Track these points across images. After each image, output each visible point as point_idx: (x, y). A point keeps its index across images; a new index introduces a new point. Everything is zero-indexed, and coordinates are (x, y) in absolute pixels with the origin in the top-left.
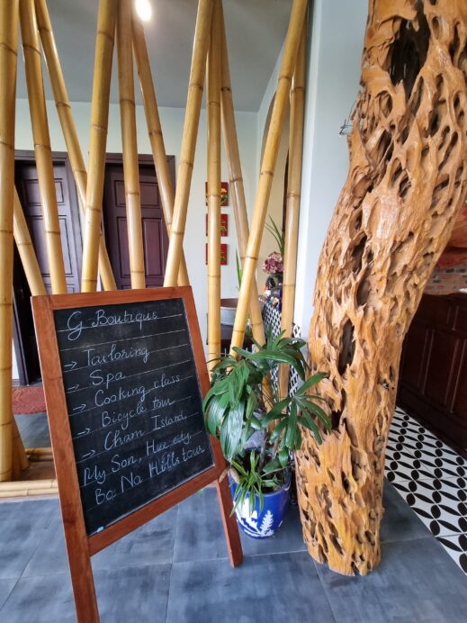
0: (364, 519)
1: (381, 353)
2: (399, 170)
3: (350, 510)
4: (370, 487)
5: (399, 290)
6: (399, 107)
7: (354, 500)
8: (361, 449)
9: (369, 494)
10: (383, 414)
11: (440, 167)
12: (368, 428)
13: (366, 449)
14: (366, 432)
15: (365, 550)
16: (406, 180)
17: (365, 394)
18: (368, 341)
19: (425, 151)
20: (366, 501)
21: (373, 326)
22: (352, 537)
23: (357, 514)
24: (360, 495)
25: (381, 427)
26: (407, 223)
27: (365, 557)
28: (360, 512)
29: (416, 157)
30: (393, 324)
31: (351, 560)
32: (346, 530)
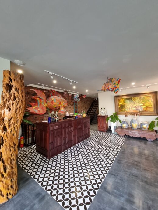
0: (9, 182)
1: (10, 141)
2: (9, 107)
3: (4, 182)
4: (10, 173)
5: (12, 127)
6: (8, 96)
7: (5, 179)
8: (6, 164)
9: (10, 175)
10: (12, 154)
11: (16, 107)
12: (8, 158)
13: (8, 164)
14: (7, 160)
15: (11, 191)
16: (10, 108)
17: (6, 151)
18: (6, 138)
19: (13, 104)
20: (9, 177)
21: (7, 135)
22: (6, 189)
23: (7, 182)
24: (7, 176)
25: (12, 157)
26: (11, 115)
27: (11, 193)
28: (8, 181)
29: (12, 104)
30: (12, 134)
31: (6, 196)
32: (4, 188)
